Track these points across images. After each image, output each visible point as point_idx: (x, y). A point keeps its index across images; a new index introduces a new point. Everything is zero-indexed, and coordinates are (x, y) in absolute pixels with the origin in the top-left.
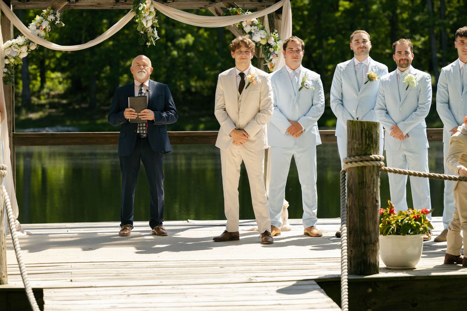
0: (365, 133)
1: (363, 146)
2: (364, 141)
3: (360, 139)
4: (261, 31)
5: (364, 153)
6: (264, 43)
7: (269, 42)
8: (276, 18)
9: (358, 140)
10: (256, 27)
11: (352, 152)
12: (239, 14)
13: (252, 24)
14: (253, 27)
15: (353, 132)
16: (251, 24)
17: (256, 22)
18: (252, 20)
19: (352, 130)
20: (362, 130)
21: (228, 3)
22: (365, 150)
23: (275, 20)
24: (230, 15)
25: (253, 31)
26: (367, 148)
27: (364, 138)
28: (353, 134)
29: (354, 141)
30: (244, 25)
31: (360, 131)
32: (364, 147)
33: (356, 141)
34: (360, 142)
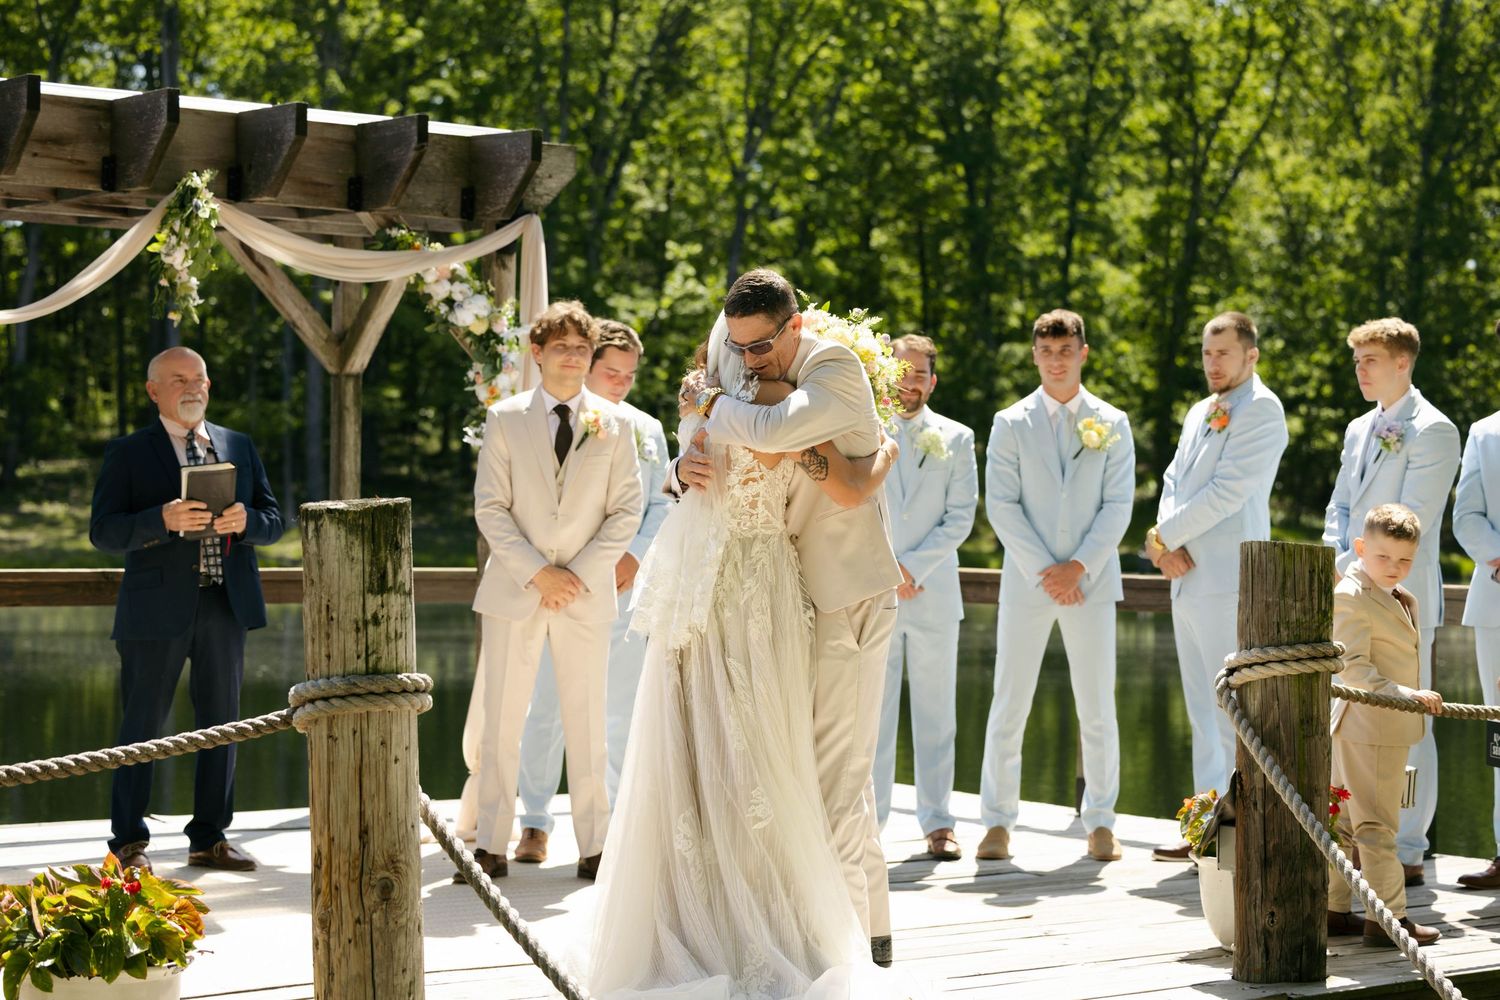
0: (1320, 579)
1: (1313, 617)
2: (1316, 602)
3: (1307, 598)
4: (478, 296)
5: (1314, 635)
6: (479, 329)
7: (496, 329)
8: (498, 265)
9: (1302, 599)
10: (465, 287)
11: (1279, 631)
12: (418, 249)
13: (454, 278)
14: (457, 286)
15: (1284, 576)
16: (449, 275)
17: (464, 271)
18: (452, 267)
19: (1280, 571)
20: (1312, 572)
21: (385, 217)
22: (1319, 627)
23: (495, 269)
24: (394, 248)
25: (457, 297)
26: (1322, 624)
27: (1316, 594)
28: (1284, 583)
29: (1290, 601)
30: (429, 278)
31: (1307, 574)
32: (1316, 618)
33: (1295, 601)
34: (1307, 605)
